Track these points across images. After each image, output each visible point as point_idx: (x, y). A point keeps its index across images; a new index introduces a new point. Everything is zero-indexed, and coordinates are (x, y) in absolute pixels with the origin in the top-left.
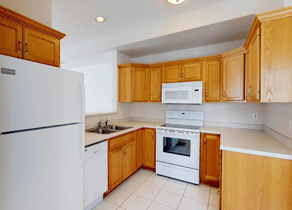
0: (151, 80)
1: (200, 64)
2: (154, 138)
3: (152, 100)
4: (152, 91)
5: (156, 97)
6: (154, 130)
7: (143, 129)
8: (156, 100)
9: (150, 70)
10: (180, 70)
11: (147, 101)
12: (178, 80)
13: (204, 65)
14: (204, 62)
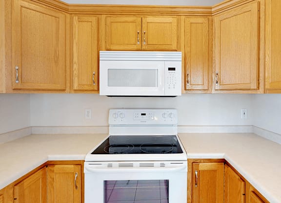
0: (75, 41)
1: (175, 20)
2: (79, 186)
3: (76, 87)
4: (75, 66)
5: (86, 80)
6: (80, 164)
7: (47, 165)
8: (86, 88)
9: (72, 19)
10: (139, 28)
11: (64, 90)
12: (135, 47)
13: (182, 23)
14: (183, 18)
